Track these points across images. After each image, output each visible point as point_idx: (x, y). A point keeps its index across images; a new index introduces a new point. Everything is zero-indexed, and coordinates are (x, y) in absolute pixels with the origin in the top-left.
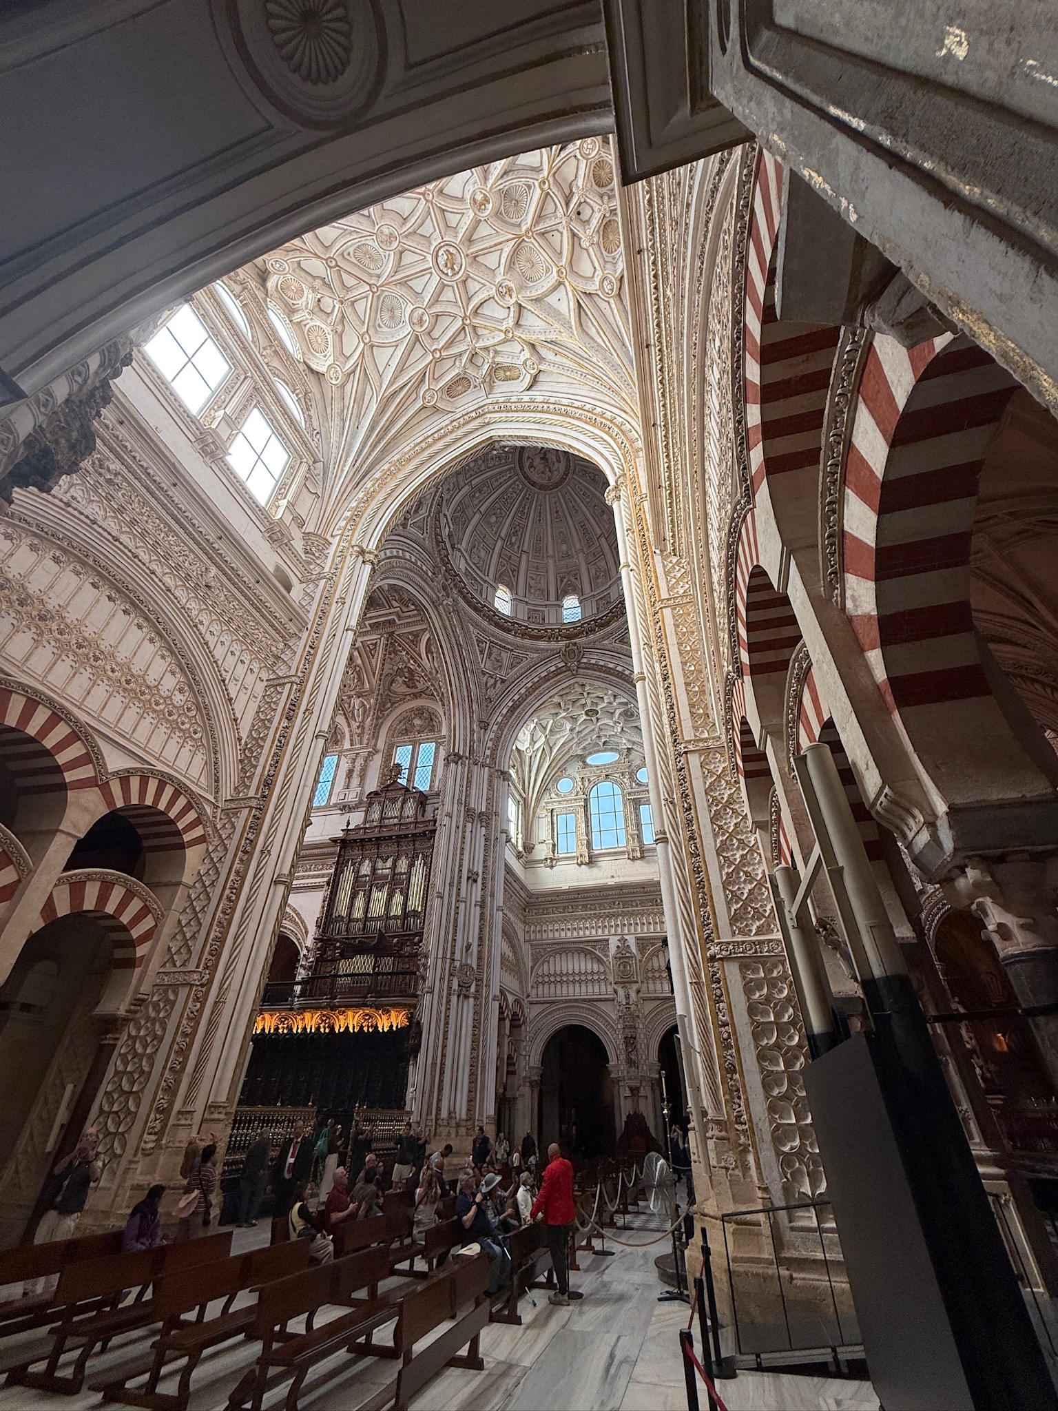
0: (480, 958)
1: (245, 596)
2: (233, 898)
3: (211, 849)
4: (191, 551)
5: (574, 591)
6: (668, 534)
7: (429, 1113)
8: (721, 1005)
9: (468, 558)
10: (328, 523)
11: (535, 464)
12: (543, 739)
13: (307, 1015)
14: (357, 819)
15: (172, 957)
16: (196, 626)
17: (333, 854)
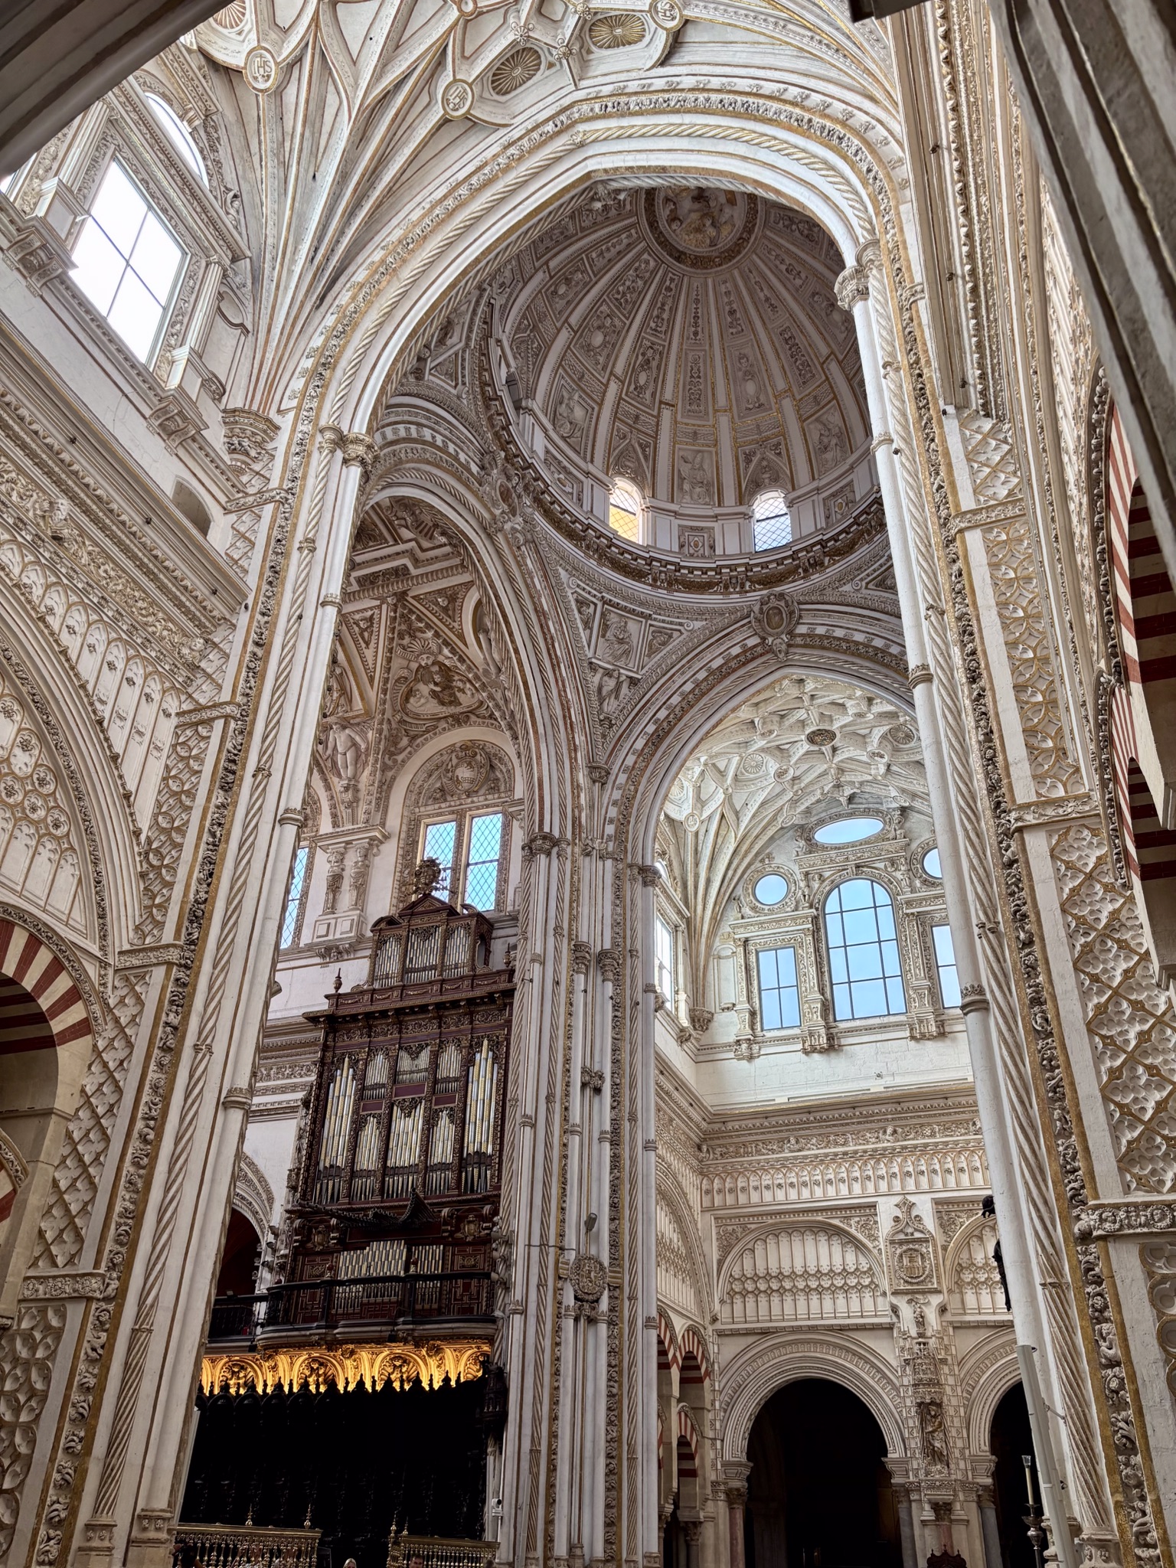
0: (615, 1245)
1: (126, 550)
2: (151, 1137)
3: (101, 1044)
4: (20, 470)
5: (775, 481)
6: (972, 373)
7: (530, 1546)
8: (1105, 1326)
9: (549, 426)
10: (271, 387)
11: (681, 213)
12: (720, 796)
13: (282, 1360)
14: (355, 973)
15: (47, 1250)
16: (42, 619)
17: (312, 1043)
